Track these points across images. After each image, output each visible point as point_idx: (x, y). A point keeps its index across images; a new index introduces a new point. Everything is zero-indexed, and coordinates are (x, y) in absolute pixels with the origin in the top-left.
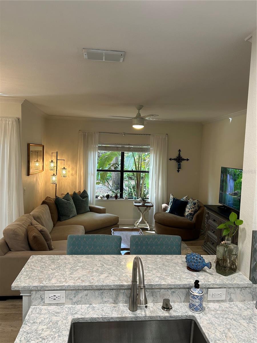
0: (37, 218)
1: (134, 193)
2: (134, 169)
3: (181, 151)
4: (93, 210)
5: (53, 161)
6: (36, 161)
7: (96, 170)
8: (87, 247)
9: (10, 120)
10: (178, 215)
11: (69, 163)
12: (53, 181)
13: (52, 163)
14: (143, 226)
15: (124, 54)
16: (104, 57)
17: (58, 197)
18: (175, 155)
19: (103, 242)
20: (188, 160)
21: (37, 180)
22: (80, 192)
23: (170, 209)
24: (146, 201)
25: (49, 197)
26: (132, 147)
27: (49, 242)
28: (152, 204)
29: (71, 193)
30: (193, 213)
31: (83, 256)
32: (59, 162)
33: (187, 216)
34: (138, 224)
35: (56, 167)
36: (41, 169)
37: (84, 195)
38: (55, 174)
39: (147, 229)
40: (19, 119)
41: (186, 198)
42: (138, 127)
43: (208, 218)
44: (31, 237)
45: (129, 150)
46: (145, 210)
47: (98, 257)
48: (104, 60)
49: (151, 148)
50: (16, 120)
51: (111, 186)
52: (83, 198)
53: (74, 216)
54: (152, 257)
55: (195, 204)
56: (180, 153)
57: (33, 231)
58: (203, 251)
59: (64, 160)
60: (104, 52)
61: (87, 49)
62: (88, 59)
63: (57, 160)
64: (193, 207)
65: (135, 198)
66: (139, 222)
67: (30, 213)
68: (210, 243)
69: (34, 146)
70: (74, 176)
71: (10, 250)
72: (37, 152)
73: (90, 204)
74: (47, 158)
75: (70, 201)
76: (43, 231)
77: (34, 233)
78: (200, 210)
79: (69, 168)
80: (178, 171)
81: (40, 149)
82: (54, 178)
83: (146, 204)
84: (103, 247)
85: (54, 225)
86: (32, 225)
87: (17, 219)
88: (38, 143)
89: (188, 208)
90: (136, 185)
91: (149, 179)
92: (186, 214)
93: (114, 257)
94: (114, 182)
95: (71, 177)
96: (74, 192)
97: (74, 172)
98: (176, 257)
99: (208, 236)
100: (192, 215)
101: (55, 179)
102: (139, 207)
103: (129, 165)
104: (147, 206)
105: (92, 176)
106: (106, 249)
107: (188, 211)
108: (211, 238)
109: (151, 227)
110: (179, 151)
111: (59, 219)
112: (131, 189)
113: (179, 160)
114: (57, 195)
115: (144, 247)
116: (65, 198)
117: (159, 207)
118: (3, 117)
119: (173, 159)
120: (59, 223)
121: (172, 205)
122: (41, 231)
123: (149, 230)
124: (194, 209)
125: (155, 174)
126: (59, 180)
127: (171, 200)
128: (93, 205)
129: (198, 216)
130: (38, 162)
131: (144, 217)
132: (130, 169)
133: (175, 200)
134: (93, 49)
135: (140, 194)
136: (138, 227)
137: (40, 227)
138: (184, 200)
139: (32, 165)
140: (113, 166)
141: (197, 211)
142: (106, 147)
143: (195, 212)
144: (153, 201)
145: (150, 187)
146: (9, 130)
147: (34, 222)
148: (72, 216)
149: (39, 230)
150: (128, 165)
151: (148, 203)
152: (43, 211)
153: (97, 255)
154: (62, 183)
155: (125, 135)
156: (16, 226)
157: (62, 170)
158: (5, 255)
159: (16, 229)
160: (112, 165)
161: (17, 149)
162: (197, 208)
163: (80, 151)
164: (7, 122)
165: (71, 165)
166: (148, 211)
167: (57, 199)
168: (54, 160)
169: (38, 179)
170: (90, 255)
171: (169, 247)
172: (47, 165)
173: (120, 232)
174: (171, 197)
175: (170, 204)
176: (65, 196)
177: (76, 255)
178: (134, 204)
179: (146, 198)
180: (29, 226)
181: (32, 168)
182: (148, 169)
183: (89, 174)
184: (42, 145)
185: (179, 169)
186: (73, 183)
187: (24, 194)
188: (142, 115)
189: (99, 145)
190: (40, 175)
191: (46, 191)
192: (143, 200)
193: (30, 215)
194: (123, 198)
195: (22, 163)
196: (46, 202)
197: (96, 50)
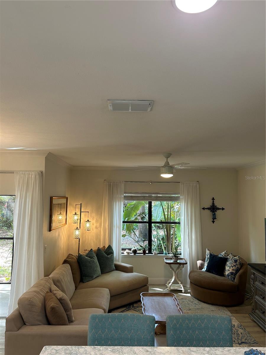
0: (56, 282)
1: (164, 245)
2: (163, 220)
3: (214, 199)
4: (119, 268)
5: (77, 214)
6: (59, 214)
7: (122, 222)
8: (113, 331)
9: (33, 173)
10: (217, 275)
11: (94, 215)
12: (76, 235)
13: (75, 216)
14: (176, 287)
15: (151, 103)
16: (130, 108)
17: (81, 255)
18: (209, 204)
19: (133, 323)
20: (223, 209)
21: (59, 235)
22: (104, 247)
23: (207, 267)
24: (179, 258)
25: (72, 255)
26: (161, 195)
27: (69, 312)
28: (185, 260)
29: (95, 248)
30: (234, 272)
31: (107, 349)
32: (83, 214)
33: (228, 275)
34: (170, 284)
35: (79, 220)
36: (64, 222)
37: (109, 251)
38: (79, 228)
39: (181, 291)
40: (42, 172)
41: (225, 253)
42: (167, 176)
43: (255, 280)
44: (49, 309)
45: (157, 199)
46: (178, 268)
47: (127, 349)
48: (130, 111)
49: (181, 197)
50: (39, 174)
51: (138, 236)
52: (108, 255)
53: (98, 276)
54: (197, 351)
55: (236, 261)
56: (213, 201)
57: (51, 300)
58: (251, 320)
59: (88, 212)
60: (130, 102)
61: (112, 100)
62: (113, 110)
63: (81, 212)
64: (234, 265)
65: (166, 254)
66: (172, 282)
67: (49, 276)
68: (260, 312)
69: (58, 198)
70: (98, 229)
71: (25, 324)
72: (60, 205)
73: (116, 261)
74: (71, 211)
75: (93, 258)
76: (62, 300)
77: (52, 303)
78: (242, 268)
79: (93, 221)
80: (213, 222)
81: (63, 201)
82: (77, 232)
83: (178, 261)
84: (132, 331)
85: (76, 288)
86: (51, 292)
87: (35, 284)
88: (62, 195)
89: (228, 266)
90: (166, 237)
91: (180, 231)
92: (227, 273)
93: (147, 351)
94: (141, 233)
95: (95, 230)
96: (99, 248)
97: (98, 224)
98: (228, 351)
99: (256, 302)
100: (234, 274)
101: (78, 234)
102: (171, 265)
103: (157, 216)
104: (180, 264)
105: (118, 229)
106: (136, 334)
107: (229, 269)
108: (260, 306)
109: (186, 288)
110: (212, 199)
111: (82, 281)
112: (160, 241)
113: (213, 209)
114: (80, 253)
115: (184, 332)
116: (88, 255)
117: (194, 265)
118: (26, 171)
119: (206, 209)
120: (82, 285)
121: (208, 262)
122: (61, 300)
123: (183, 292)
124: (235, 267)
125: (187, 226)
126: (82, 234)
127: (207, 256)
128: (119, 262)
129: (240, 276)
130: (61, 214)
131: (177, 276)
132: (158, 220)
133: (212, 256)
134: (118, 100)
135: (171, 249)
136: (170, 289)
137: (60, 294)
138: (222, 256)
139: (54, 218)
140: (139, 216)
141: (239, 270)
142: (132, 196)
143: (237, 271)
144: (186, 257)
145: (182, 240)
146: (31, 184)
147: (54, 287)
148: (96, 276)
149: (58, 298)
150: (156, 214)
151: (181, 259)
152: (64, 272)
153: (126, 347)
154: (85, 237)
155: (152, 183)
156: (32, 294)
157: (86, 223)
158: (19, 331)
159: (33, 297)
160: (138, 214)
161: (39, 204)
162: (239, 266)
163: (104, 201)
164: (30, 176)
165: (95, 217)
166: (181, 270)
167: (80, 258)
168: (77, 212)
169: (61, 234)
170: (116, 347)
171: (217, 332)
172: (70, 218)
173: (151, 297)
174: (208, 252)
175: (207, 261)
176: (88, 253)
177: (99, 347)
178: (165, 261)
179: (178, 254)
180: (47, 292)
181: (55, 221)
182: (179, 219)
183: (115, 227)
184: (65, 197)
185: (213, 219)
186: (98, 237)
187: (45, 252)
188: (171, 164)
189: (125, 195)
190: (63, 230)
191: (69, 247)
192: (175, 256)
193: (49, 278)
194: (152, 254)
195: (44, 218)
196: (67, 261)
197: (122, 100)
